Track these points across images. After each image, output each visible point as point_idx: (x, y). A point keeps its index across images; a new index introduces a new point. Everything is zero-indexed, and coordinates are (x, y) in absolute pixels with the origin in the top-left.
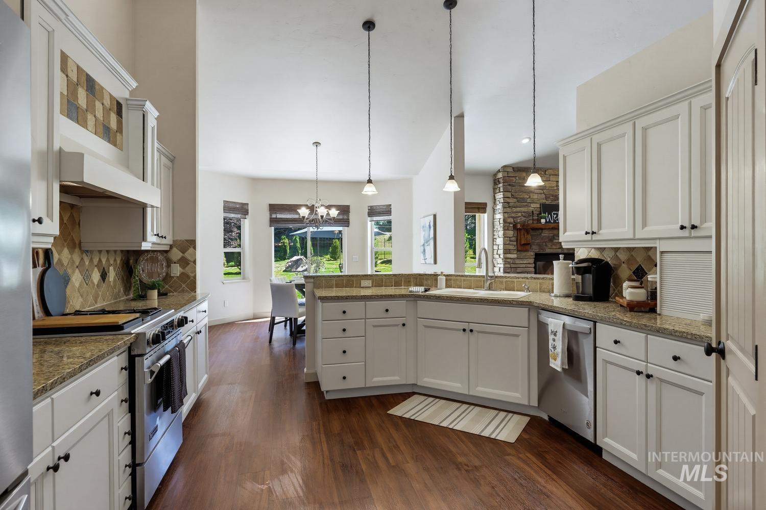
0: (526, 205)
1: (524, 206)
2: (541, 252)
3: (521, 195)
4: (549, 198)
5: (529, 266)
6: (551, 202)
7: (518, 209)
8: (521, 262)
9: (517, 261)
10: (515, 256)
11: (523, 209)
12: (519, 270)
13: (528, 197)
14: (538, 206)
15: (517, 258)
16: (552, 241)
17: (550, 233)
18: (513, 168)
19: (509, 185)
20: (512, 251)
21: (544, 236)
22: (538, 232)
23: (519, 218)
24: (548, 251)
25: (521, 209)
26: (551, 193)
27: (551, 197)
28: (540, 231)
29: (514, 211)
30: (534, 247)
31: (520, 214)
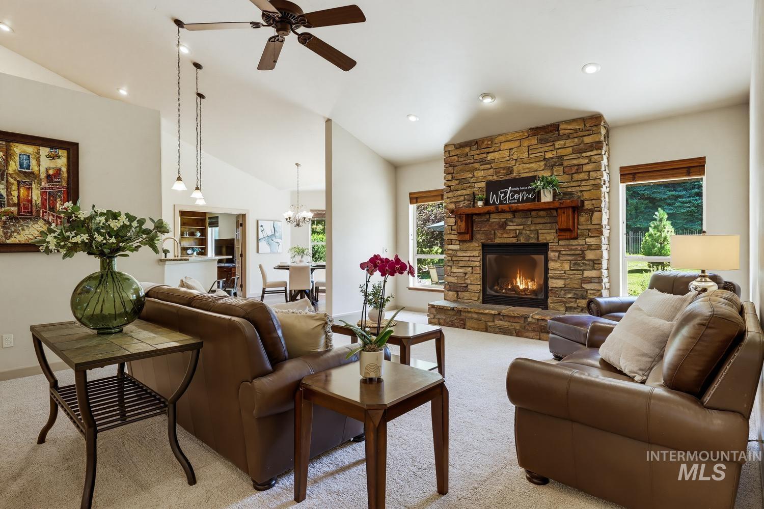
0: (470, 186)
1: (467, 188)
2: (489, 242)
3: (462, 176)
4: (499, 172)
5: (473, 260)
6: (501, 178)
7: (459, 193)
8: (465, 255)
9: (460, 254)
10: (457, 247)
11: (464, 192)
12: (461, 264)
13: (471, 176)
14: (484, 184)
15: (460, 250)
16: (505, 229)
17: (501, 217)
18: (455, 145)
19: (451, 166)
20: (453, 242)
21: (493, 223)
22: (484, 218)
23: (462, 203)
24: (497, 241)
25: (463, 191)
26: (502, 165)
27: (502, 171)
28: (488, 217)
29: (455, 195)
30: (478, 236)
31: (462, 198)
